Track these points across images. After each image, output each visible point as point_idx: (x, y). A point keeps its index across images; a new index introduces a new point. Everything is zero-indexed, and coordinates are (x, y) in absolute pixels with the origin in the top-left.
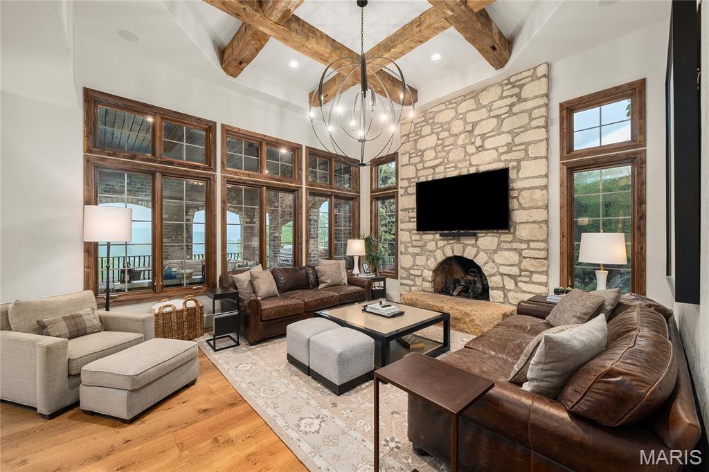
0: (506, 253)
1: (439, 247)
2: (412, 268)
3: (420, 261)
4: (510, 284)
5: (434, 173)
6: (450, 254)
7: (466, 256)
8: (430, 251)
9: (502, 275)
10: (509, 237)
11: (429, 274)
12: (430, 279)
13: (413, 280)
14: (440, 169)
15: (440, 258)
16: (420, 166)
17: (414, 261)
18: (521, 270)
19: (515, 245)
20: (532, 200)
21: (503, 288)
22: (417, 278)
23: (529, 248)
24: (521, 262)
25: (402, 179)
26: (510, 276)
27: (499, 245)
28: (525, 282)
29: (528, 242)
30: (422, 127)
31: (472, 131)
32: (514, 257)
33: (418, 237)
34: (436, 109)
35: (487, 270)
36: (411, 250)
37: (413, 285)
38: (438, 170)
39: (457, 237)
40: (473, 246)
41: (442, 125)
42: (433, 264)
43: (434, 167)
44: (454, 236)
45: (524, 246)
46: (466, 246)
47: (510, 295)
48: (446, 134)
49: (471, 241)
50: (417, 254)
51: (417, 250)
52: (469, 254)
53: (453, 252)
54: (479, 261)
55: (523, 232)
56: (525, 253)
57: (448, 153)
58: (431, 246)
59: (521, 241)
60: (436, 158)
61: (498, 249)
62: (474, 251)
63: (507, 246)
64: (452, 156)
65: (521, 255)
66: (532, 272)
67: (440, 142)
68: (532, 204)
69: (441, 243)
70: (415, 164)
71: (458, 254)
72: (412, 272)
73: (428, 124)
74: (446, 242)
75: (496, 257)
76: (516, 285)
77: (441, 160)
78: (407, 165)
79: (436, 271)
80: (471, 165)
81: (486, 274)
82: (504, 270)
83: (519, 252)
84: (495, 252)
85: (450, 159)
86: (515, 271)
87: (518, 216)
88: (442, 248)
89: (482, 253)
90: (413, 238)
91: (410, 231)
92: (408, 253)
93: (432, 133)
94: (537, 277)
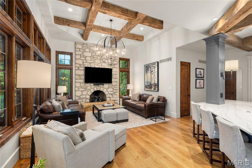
0: (110, 89)
1: (92, 88)
2: (81, 95)
3: (85, 93)
4: (111, 96)
5: (90, 65)
6: (96, 90)
7: (101, 90)
8: (89, 89)
9: (110, 94)
10: (110, 85)
11: (88, 97)
12: (89, 98)
13: (82, 100)
14: (93, 64)
15: (93, 91)
16: (84, 61)
17: (82, 93)
18: (113, 92)
19: (112, 87)
20: (115, 77)
21: (110, 97)
22: (83, 99)
23: (115, 87)
24: (113, 90)
26: (111, 94)
27: (108, 87)
28: (114, 95)
29: (114, 86)
30: (86, 48)
31: (102, 56)
32: (112, 89)
33: (84, 85)
34: (91, 45)
35: (106, 93)
36: (81, 89)
37: (82, 101)
38: (91, 64)
39: (98, 85)
40: (102, 87)
41: (93, 51)
42: (90, 93)
43: (90, 63)
44: (97, 84)
45: (114, 87)
46: (101, 87)
47: (111, 98)
48: (94, 54)
49: (102, 86)
50: (83, 91)
51: (83, 89)
53: (97, 89)
54: (104, 91)
55: (113, 83)
56: (114, 89)
57: (95, 60)
58: (89, 88)
59: (113, 86)
60: (91, 60)
61: (109, 88)
63: (111, 87)
64: (96, 61)
65: (113, 89)
66: (115, 93)
67: (92, 56)
69: (93, 87)
70: (83, 60)
71: (98, 90)
72: (81, 97)
73: (88, 48)
75: (108, 90)
76: (112, 96)
77: (93, 62)
78: (79, 59)
79: (90, 96)
80: (102, 65)
81: (106, 94)
82: (110, 93)
84: (108, 89)
85: (96, 62)
86: (112, 93)
87: (113, 80)
88: (93, 88)
89: (105, 89)
90: (82, 85)
91: (80, 83)
92: (79, 90)
93: (89, 52)
94: (116, 94)
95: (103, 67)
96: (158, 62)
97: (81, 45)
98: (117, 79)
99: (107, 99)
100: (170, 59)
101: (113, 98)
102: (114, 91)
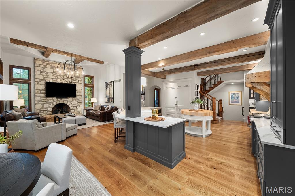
0: (74, 102)
1: (54, 101)
2: (42, 108)
3: (45, 106)
4: (75, 108)
8: (51, 103)
9: (74, 106)
10: (75, 98)
11: (50, 109)
12: (51, 111)
13: (42, 112)
15: (55, 104)
16: (45, 76)
17: (43, 106)
19: (76, 100)
20: (79, 91)
21: (74, 109)
22: (44, 112)
23: (79, 100)
26: (75, 106)
27: (73, 100)
29: (79, 99)
30: (47, 65)
32: (76, 102)
33: (45, 99)
34: (53, 62)
35: (70, 106)
37: (43, 114)
38: (53, 79)
39: (61, 98)
40: (66, 100)
41: (55, 67)
42: (52, 106)
43: (52, 78)
44: (60, 98)
45: (78, 100)
46: (64, 101)
47: (75, 110)
49: (65, 99)
50: (44, 104)
51: (44, 103)
52: (65, 102)
53: (60, 102)
54: (68, 104)
55: (78, 97)
56: (78, 102)
58: (51, 101)
59: (78, 99)
60: (53, 76)
62: (67, 102)
63: (75, 100)
65: (77, 102)
67: (54, 72)
68: (80, 92)
69: (55, 100)
70: (43, 75)
71: (61, 103)
72: (42, 110)
73: (49, 65)
74: (57, 100)
75: (72, 103)
76: (77, 108)
77: (55, 77)
78: (39, 74)
79: (53, 109)
81: (70, 107)
82: (74, 105)
83: (77, 101)
84: (72, 102)
85: (58, 77)
86: (76, 105)
87: (77, 94)
88: (56, 102)
90: (42, 99)
91: (40, 96)
92: (40, 104)
93: (51, 68)
94: (80, 106)
95: (66, 82)
96: (113, 82)
97: (41, 61)
98: (82, 93)
99: (71, 111)
100: (120, 80)
101: (78, 110)
102: (78, 104)
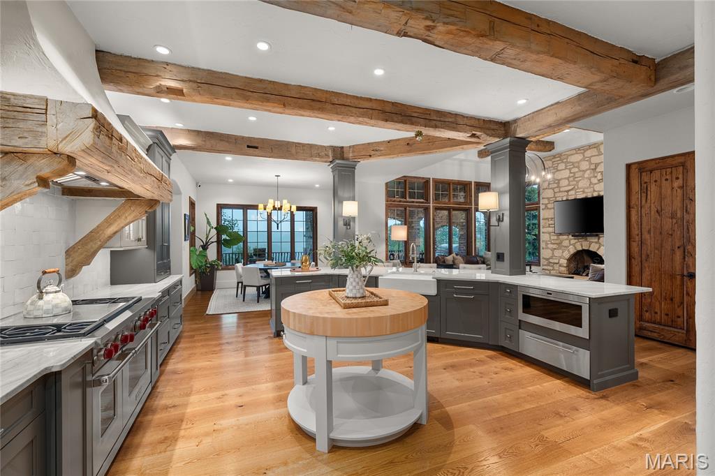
1: (571, 244)
2: (551, 258)
3: (557, 253)
5: (568, 195)
6: (579, 248)
7: (591, 249)
8: (565, 247)
11: (564, 262)
12: (565, 265)
13: (552, 266)
14: (572, 192)
15: (572, 251)
16: (556, 190)
17: (552, 253)
22: (555, 265)
25: (543, 198)
30: (558, 163)
31: (595, 169)
33: (556, 238)
34: (568, 153)
36: (550, 246)
37: (551, 270)
38: (570, 193)
39: (585, 237)
40: (596, 243)
41: (573, 163)
42: (567, 254)
43: (568, 191)
44: (583, 236)
46: (591, 243)
48: (576, 170)
49: (594, 239)
50: (555, 249)
51: (555, 246)
52: (593, 248)
53: (582, 247)
54: (600, 252)
57: (578, 182)
58: (566, 243)
60: (569, 185)
62: (597, 246)
64: (581, 184)
67: (572, 175)
69: (573, 241)
70: (553, 189)
71: (585, 248)
72: (551, 260)
73: (563, 162)
74: (576, 241)
77: (573, 187)
78: (546, 189)
79: (569, 260)
80: (594, 191)
85: (579, 186)
88: (574, 245)
89: (602, 247)
90: (552, 238)
91: (549, 233)
92: (548, 248)
93: (566, 169)
95: (596, 194)
97: (549, 160)
